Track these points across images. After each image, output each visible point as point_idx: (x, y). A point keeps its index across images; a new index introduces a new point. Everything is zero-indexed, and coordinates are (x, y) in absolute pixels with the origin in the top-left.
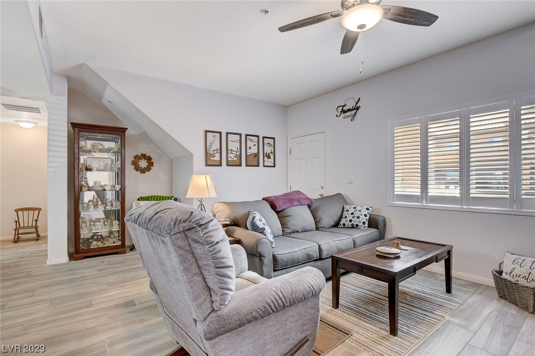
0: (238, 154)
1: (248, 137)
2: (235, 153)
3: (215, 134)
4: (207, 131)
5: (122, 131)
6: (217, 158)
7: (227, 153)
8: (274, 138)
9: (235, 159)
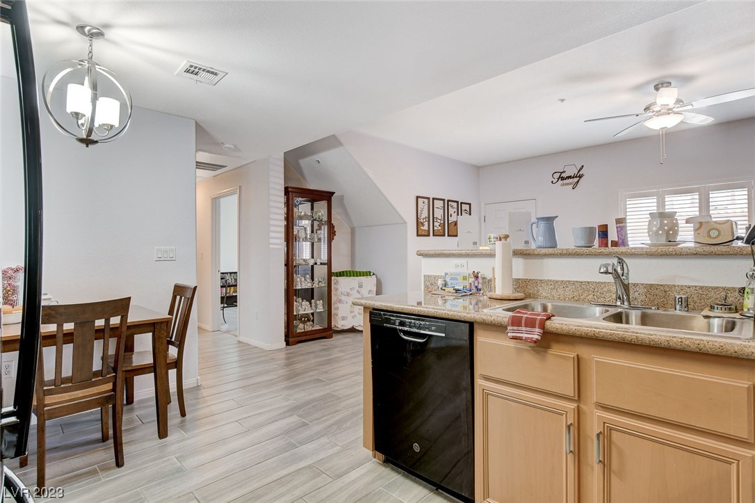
0: (442, 222)
1: (450, 203)
2: (439, 221)
3: (425, 200)
4: (418, 197)
5: (327, 196)
6: (426, 227)
7: (433, 222)
8: (470, 204)
9: (440, 228)
